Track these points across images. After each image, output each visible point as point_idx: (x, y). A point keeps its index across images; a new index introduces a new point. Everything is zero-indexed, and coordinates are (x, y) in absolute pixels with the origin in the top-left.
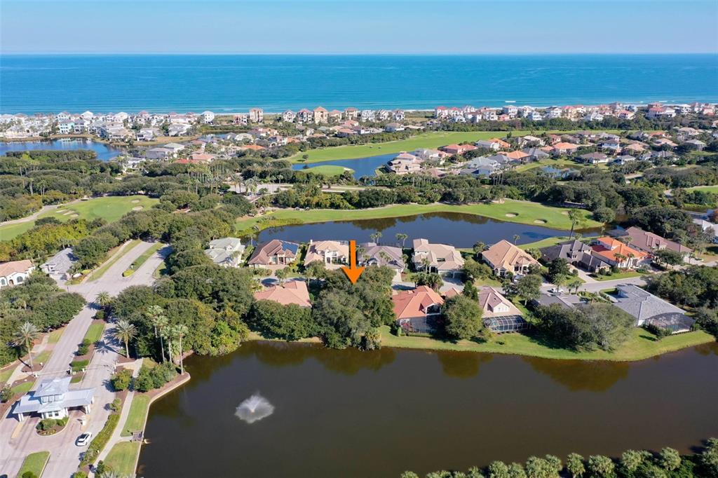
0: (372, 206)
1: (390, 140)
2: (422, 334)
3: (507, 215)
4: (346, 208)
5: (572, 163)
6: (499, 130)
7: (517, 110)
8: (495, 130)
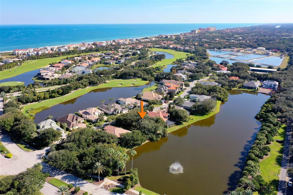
0: (67, 94)
1: (14, 67)
2: (172, 126)
3: (119, 85)
4: (57, 97)
5: (104, 65)
6: (55, 57)
7: (50, 48)
8: (54, 57)
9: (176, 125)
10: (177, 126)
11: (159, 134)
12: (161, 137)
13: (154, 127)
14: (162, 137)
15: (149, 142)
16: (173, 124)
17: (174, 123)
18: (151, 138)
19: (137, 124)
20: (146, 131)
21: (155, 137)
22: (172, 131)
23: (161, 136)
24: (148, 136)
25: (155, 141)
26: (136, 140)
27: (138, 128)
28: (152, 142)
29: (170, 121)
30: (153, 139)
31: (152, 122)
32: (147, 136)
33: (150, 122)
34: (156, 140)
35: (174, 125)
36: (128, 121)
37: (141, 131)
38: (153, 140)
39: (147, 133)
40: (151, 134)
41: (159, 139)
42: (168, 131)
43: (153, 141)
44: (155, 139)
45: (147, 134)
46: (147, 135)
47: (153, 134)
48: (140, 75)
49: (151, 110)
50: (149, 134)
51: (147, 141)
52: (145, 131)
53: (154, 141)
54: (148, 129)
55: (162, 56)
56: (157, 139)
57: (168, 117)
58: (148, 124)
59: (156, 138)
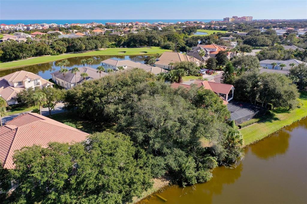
2: (247, 122)
3: (119, 53)
9: (258, 122)
10: (262, 125)
11: (210, 151)
12: (216, 164)
13: (191, 123)
14: (220, 165)
15: (165, 188)
16: (248, 117)
17: (251, 113)
18: (177, 169)
19: (120, 110)
20: (156, 137)
21: (193, 164)
22: (252, 142)
23: (218, 161)
24: (163, 164)
25: (194, 181)
26: (92, 187)
27: (124, 124)
28: (181, 186)
29: (238, 108)
30: (184, 173)
31: (183, 103)
32: (159, 160)
33: (172, 102)
34: (198, 179)
35: (254, 120)
36: (97, 100)
37: (134, 139)
38: (186, 180)
39: (157, 146)
40: (177, 151)
41: (209, 175)
42: (243, 143)
43: (184, 184)
44: (191, 173)
45: (158, 153)
46: (159, 158)
47: (184, 153)
48: (158, 42)
49: (175, 81)
50: (165, 150)
51: (158, 184)
52: (149, 138)
53: (189, 185)
54: (165, 131)
55: (192, 29)
56: (202, 172)
57: (230, 95)
58: (164, 107)
59: (197, 168)
